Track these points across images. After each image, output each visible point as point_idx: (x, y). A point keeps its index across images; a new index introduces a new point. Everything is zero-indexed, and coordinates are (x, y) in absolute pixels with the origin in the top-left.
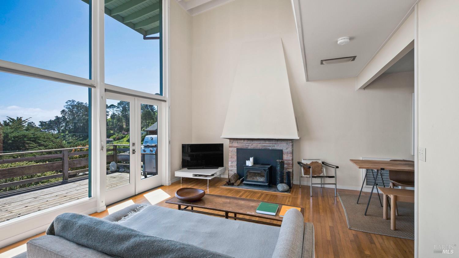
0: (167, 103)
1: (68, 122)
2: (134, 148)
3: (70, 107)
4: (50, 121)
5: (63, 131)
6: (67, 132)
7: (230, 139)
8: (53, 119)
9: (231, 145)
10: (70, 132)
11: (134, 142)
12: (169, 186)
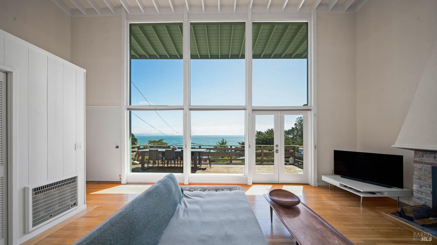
0: (312, 111)
1: (298, 130)
2: (277, 148)
3: (299, 121)
4: (289, 130)
5: (296, 136)
6: (298, 137)
7: (416, 150)
8: (291, 129)
9: (417, 159)
10: (299, 137)
11: (277, 144)
12: (315, 187)
